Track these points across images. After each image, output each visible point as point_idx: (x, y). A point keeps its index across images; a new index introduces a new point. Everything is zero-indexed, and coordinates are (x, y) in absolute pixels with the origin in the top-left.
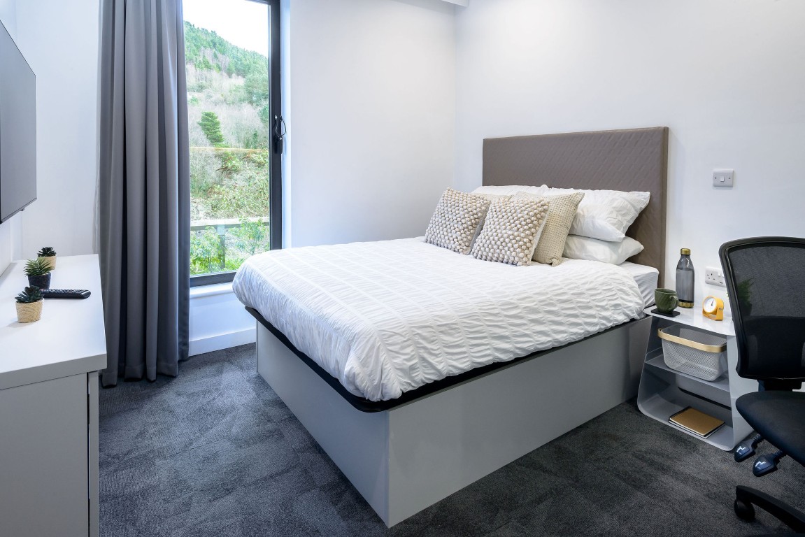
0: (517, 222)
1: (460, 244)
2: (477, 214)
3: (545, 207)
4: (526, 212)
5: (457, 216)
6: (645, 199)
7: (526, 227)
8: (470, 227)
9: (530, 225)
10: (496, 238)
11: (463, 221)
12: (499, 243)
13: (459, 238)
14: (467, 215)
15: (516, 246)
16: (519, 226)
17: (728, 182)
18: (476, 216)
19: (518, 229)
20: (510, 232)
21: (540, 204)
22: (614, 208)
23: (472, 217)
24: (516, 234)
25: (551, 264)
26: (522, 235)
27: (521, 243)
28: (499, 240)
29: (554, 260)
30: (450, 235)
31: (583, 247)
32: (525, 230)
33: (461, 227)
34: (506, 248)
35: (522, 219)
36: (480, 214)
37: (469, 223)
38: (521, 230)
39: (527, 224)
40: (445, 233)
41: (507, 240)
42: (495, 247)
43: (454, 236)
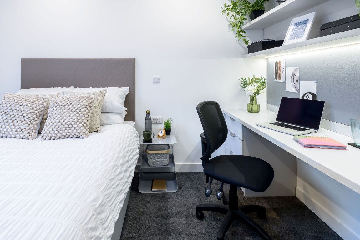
0: (78, 110)
1: (28, 133)
2: (40, 109)
3: (93, 99)
4: (82, 104)
5: (23, 112)
6: (128, 90)
7: (84, 113)
8: (36, 119)
9: (87, 111)
10: (64, 123)
11: (29, 115)
12: (66, 126)
13: (27, 128)
14: (32, 111)
15: (80, 125)
16: (79, 113)
17: (158, 81)
18: (39, 110)
19: (80, 114)
20: (74, 118)
21: (90, 98)
22: (119, 96)
23: (36, 112)
24: (78, 118)
25: (97, 131)
26: (83, 118)
27: (83, 123)
28: (66, 124)
29: (98, 129)
30: (17, 127)
31: (108, 118)
32: (84, 114)
33: (28, 120)
34: (73, 128)
35: (81, 108)
36: (42, 109)
37: (35, 116)
38: (82, 115)
39: (85, 111)
40: (13, 127)
41: (73, 123)
42: (64, 129)
43: (22, 128)
